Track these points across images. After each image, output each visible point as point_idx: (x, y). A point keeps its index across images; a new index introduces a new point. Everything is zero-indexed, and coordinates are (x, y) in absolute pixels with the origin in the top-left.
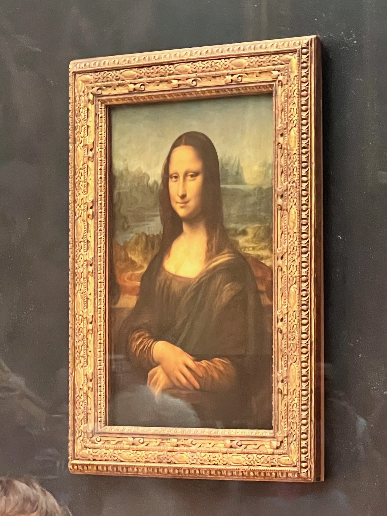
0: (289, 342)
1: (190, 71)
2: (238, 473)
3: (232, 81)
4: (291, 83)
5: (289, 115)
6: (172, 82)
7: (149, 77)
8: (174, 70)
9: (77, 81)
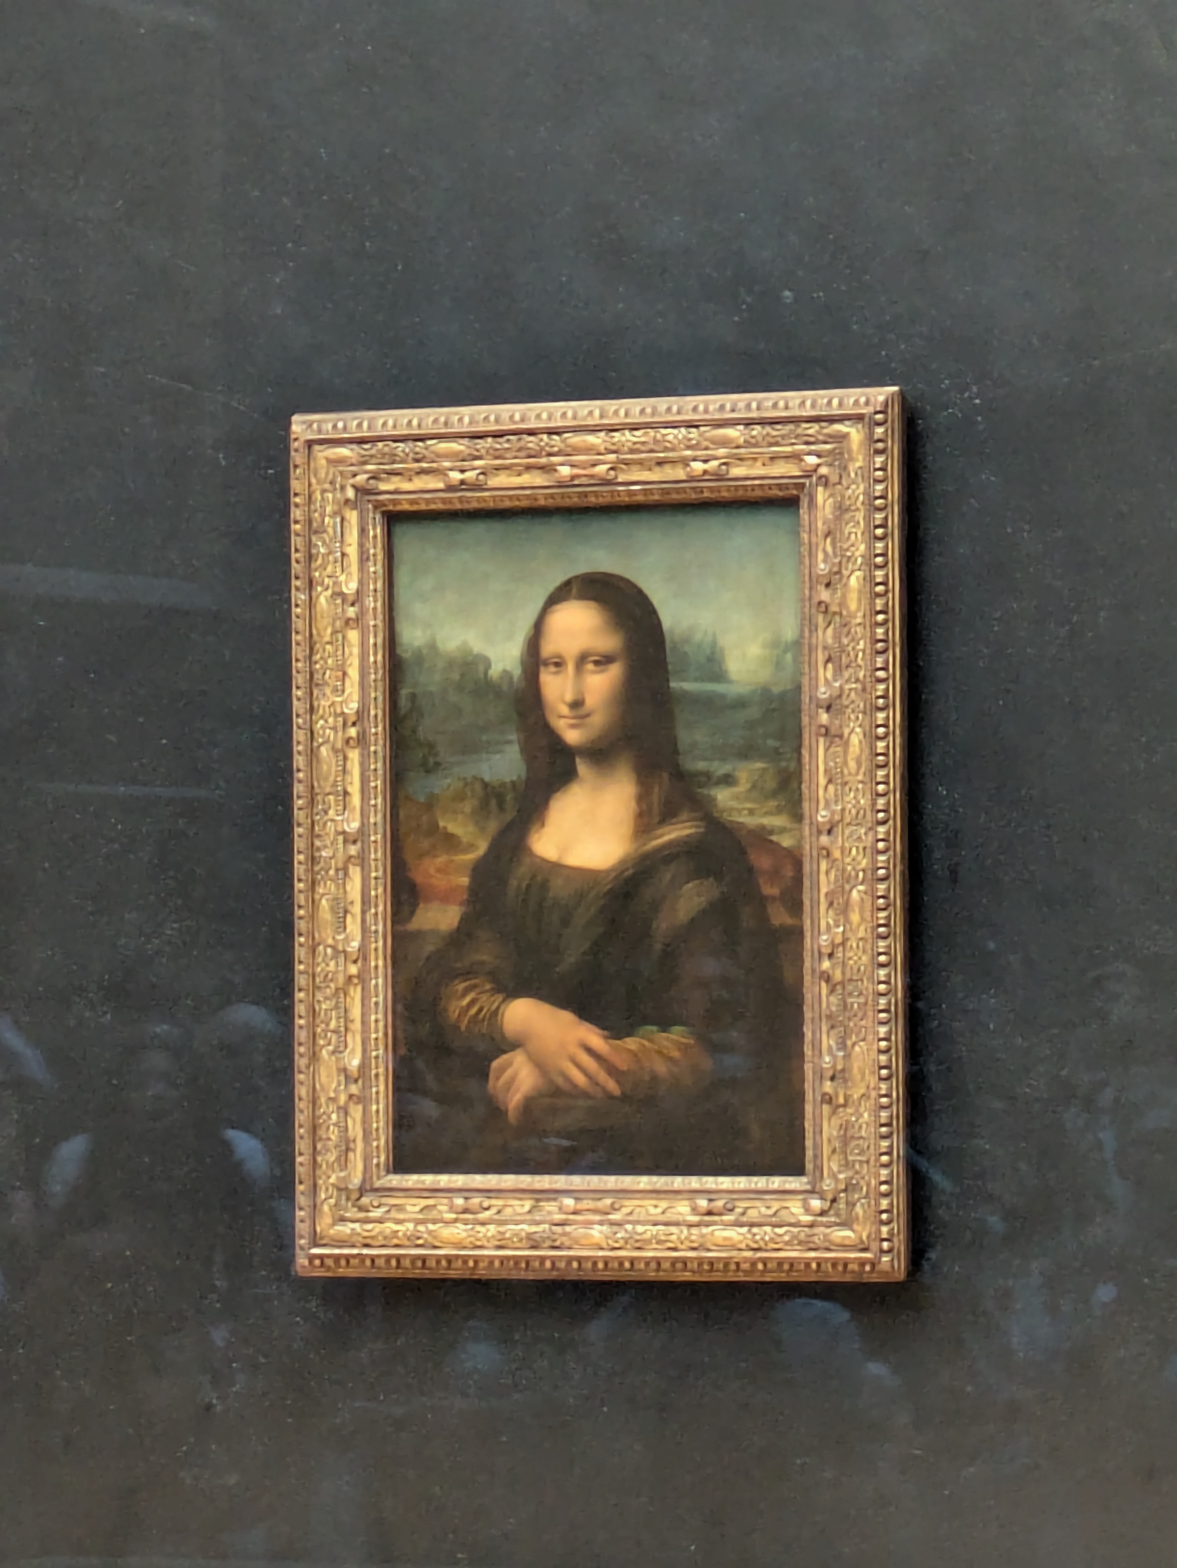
0: (850, 1000)
1: (602, 449)
2: (726, 1265)
3: (705, 472)
4: (850, 482)
5: (845, 546)
6: (556, 470)
7: (497, 458)
8: (562, 446)
9: (315, 459)
